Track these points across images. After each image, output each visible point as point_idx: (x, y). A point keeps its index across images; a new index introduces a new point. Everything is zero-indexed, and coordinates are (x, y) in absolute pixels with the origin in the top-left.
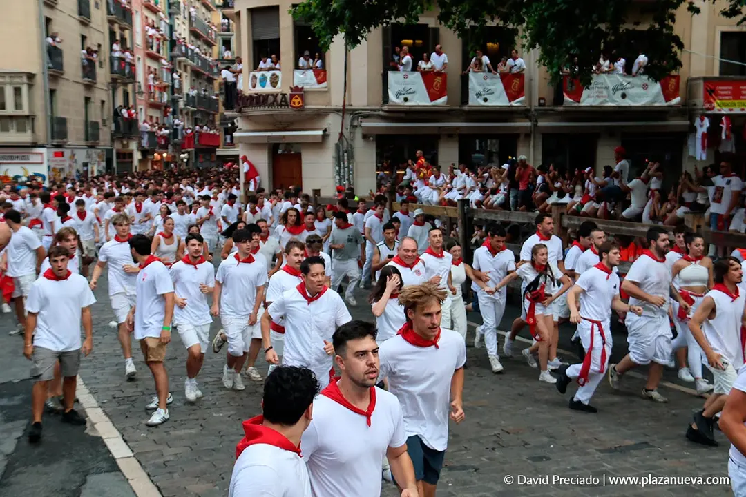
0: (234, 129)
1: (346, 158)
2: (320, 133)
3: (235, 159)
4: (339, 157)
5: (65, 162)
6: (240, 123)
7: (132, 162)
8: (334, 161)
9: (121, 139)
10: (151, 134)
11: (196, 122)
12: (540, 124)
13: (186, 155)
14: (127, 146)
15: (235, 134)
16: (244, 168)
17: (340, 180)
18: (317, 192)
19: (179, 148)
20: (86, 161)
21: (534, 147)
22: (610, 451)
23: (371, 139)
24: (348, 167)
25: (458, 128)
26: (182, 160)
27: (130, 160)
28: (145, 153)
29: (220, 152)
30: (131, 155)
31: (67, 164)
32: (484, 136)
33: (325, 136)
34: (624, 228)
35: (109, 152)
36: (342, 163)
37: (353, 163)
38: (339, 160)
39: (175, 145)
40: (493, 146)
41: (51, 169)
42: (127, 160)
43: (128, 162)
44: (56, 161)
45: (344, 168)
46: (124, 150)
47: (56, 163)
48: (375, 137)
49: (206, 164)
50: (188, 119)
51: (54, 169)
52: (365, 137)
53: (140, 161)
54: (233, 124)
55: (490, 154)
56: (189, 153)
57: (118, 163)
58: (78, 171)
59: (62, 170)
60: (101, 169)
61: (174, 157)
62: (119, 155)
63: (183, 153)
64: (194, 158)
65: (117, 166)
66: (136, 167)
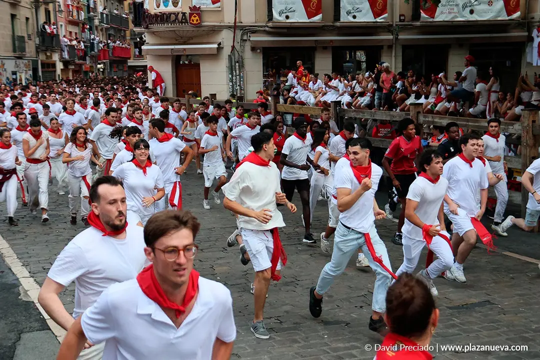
0: (143, 43)
1: (237, 67)
2: (216, 46)
3: (144, 69)
4: (232, 66)
6: (147, 38)
7: (55, 71)
8: (228, 71)
9: (45, 51)
10: (71, 47)
11: (109, 36)
12: (400, 37)
13: (102, 65)
14: (51, 57)
15: (143, 47)
16: (152, 76)
17: (233, 86)
18: (213, 96)
19: (96, 59)
20: (14, 70)
21: (395, 56)
22: (458, 307)
23: (259, 51)
24: (239, 75)
25: (331, 41)
26: (99, 70)
27: (53, 70)
28: (66, 63)
29: (131, 62)
30: (54, 65)
32: (354, 48)
33: (220, 48)
34: (470, 124)
35: (35, 63)
36: (234, 72)
37: (243, 72)
38: (231, 69)
39: (92, 57)
40: (361, 56)
42: (51, 69)
45: (236, 76)
46: (49, 61)
48: (261, 49)
49: (120, 74)
50: (103, 35)
52: (253, 49)
53: (62, 70)
54: (141, 38)
55: (359, 63)
56: (104, 63)
57: (42, 72)
58: (8, 78)
60: (28, 77)
61: (91, 67)
62: (43, 65)
63: (99, 64)
64: (109, 68)
65: (42, 74)
66: (59, 75)
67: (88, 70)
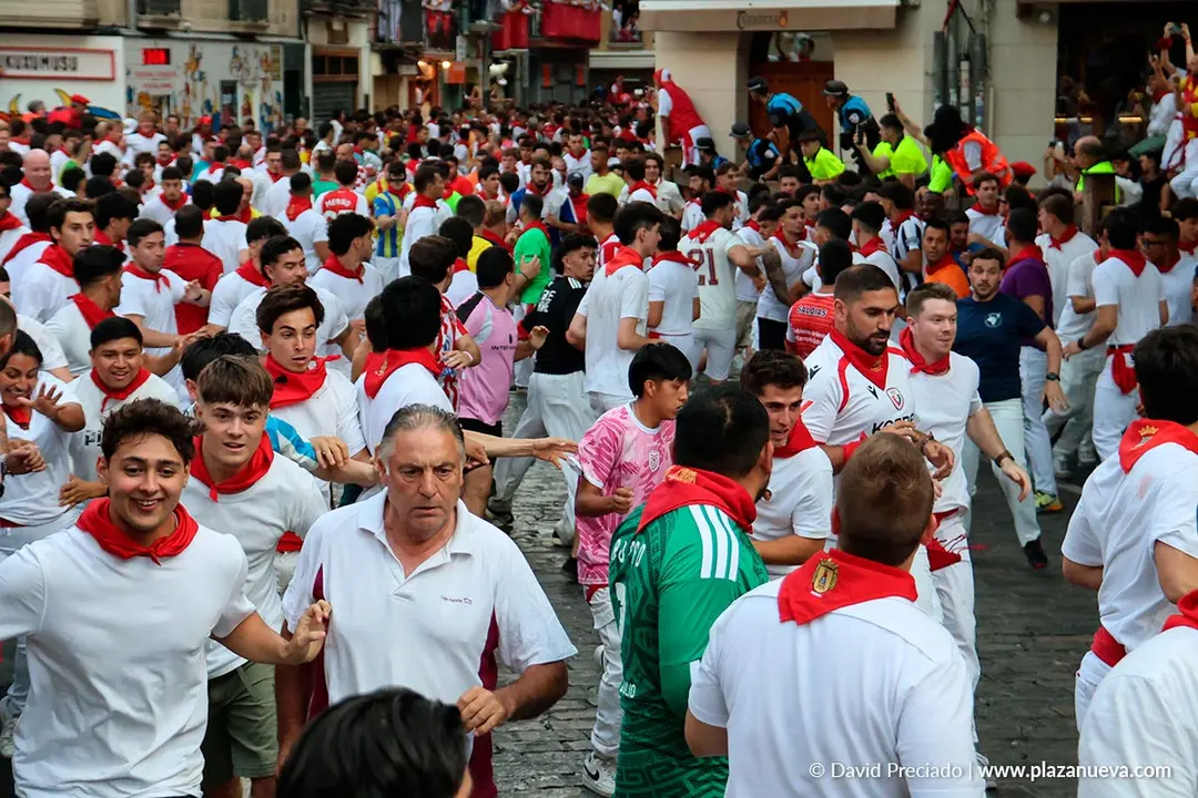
1: (965, 76)
4: (945, 72)
5: (171, 79)
7: (355, 84)
8: (931, 85)
9: (326, 17)
13: (505, 66)
14: (344, 36)
15: (645, 6)
16: (664, 102)
19: (487, 46)
20: (229, 77)
23: (1045, 17)
24: (971, 104)
26: (494, 80)
27: (349, 78)
28: (390, 58)
29: (602, 58)
30: (353, 63)
31: (178, 85)
33: (906, 9)
35: (295, 53)
36: (952, 91)
37: (986, 91)
38: (944, 81)
39: (474, 37)
41: (135, 98)
42: (343, 77)
43: (345, 84)
44: (150, 74)
46: (337, 49)
47: (147, 81)
48: (1056, 9)
49: (562, 94)
51: (144, 97)
52: (1026, 11)
53: (377, 79)
56: (512, 59)
57: (316, 85)
58: (208, 105)
59: (162, 101)
60: (270, 101)
61: (471, 70)
62: (318, 60)
63: (497, 61)
64: (526, 73)
65: (315, 93)
66: (367, 97)
67: (462, 81)
